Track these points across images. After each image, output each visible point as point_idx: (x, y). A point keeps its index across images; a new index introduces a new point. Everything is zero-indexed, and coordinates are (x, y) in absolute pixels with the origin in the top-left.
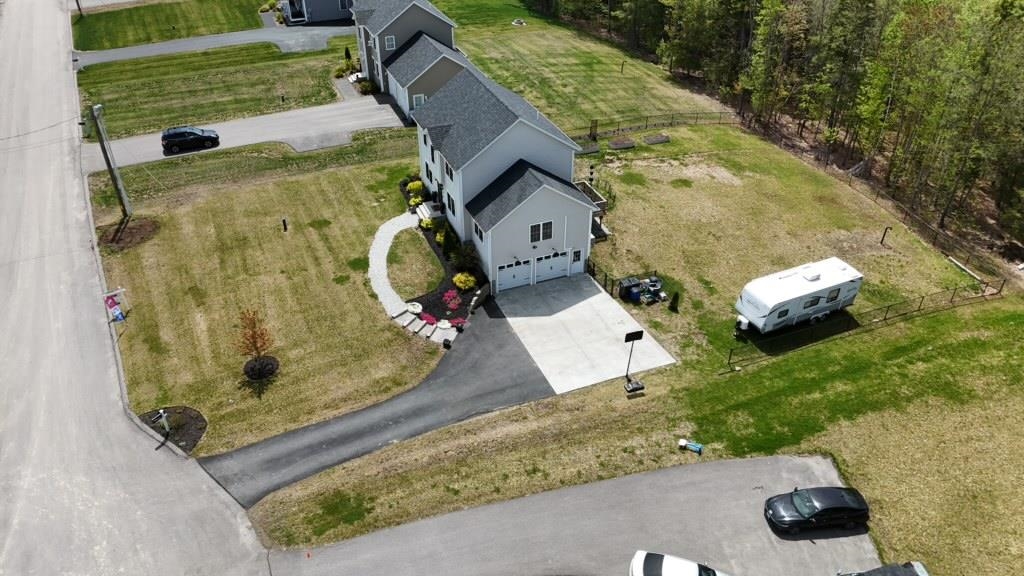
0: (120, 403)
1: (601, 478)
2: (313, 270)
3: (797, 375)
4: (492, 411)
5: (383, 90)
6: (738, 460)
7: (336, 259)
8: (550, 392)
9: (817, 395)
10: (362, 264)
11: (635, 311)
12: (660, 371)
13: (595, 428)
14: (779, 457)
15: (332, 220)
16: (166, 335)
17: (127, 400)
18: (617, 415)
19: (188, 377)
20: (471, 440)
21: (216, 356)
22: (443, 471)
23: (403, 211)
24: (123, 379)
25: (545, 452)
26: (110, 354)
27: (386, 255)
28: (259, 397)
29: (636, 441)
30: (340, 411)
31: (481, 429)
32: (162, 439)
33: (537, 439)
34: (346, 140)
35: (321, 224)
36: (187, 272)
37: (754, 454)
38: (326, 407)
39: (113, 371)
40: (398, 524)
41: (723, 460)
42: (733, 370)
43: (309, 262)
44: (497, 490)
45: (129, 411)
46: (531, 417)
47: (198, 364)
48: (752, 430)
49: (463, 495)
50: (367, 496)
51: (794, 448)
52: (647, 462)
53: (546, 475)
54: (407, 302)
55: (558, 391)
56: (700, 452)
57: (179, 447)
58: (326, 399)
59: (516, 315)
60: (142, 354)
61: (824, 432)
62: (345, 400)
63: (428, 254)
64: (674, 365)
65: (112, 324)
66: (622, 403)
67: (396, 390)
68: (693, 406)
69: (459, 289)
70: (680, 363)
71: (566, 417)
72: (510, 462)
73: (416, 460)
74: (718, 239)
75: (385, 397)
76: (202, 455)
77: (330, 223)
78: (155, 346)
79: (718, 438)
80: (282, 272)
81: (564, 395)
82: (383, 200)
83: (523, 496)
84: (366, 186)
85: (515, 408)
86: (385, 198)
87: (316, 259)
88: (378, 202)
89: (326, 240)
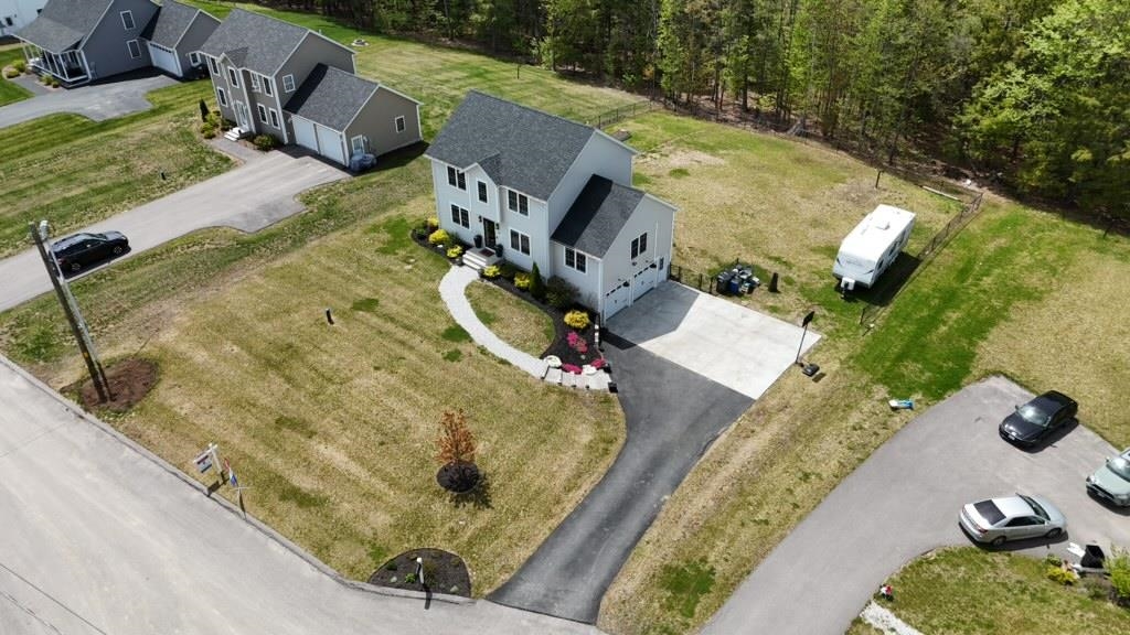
0: (327, 578)
1: (861, 461)
2: (412, 357)
3: (916, 316)
4: (718, 436)
5: (286, 141)
6: (942, 402)
7: (425, 336)
8: (748, 401)
9: (943, 329)
10: (457, 333)
11: (745, 302)
12: (817, 349)
13: (815, 417)
14: (967, 387)
15: (377, 297)
16: (305, 483)
17: (332, 571)
18: (820, 399)
19: (381, 519)
20: (730, 469)
21: (393, 483)
22: (736, 508)
23: (449, 267)
24: (302, 551)
25: (798, 456)
26: (250, 529)
27: (475, 316)
28: (488, 507)
29: (854, 418)
30: (583, 488)
31: (727, 455)
32: (424, 595)
33: (780, 446)
34: (295, 207)
35: (369, 304)
36: (254, 405)
37: (949, 393)
38: (568, 490)
39: (274, 547)
40: (749, 573)
41: (932, 408)
42: (869, 329)
43: (399, 350)
44: (796, 506)
45: (348, 581)
46: (758, 429)
47: (379, 499)
48: (928, 374)
49: (774, 521)
50: (696, 559)
51: (970, 377)
52: (881, 432)
53: (819, 476)
54: (542, 358)
55: (755, 396)
56: (910, 407)
57: (454, 593)
58: (559, 482)
59: (644, 340)
60: (296, 516)
61: (977, 357)
62: (579, 476)
63: (518, 304)
64: (822, 339)
65: (213, 495)
66: (814, 387)
67: (615, 449)
68: (868, 370)
69: (577, 330)
70: (825, 336)
71: (784, 416)
72: (781, 477)
73: (704, 507)
74: (752, 216)
75: (610, 460)
76: (487, 591)
77: (377, 301)
78: (304, 500)
79: (911, 390)
80: (377, 368)
81: (762, 398)
82: (412, 260)
83: (820, 502)
84: (377, 251)
85: (734, 425)
86: (412, 258)
87: (403, 343)
88: (409, 263)
89: (392, 320)
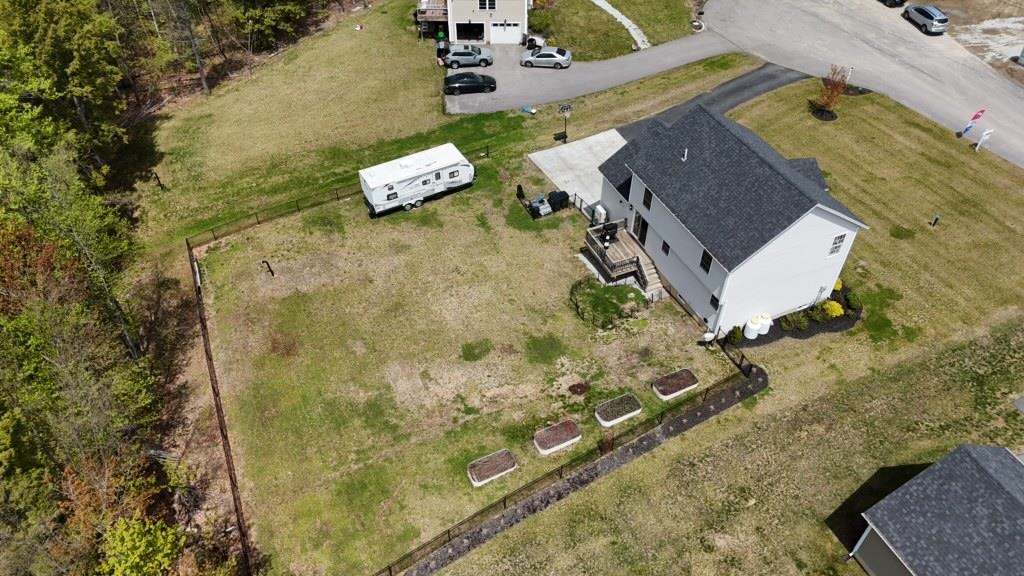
1: (584, 96)
8: (619, 129)
12: (541, 148)
13: (588, 116)
14: (475, 112)
15: (893, 238)
18: (574, 124)
20: (664, 97)
22: (674, 84)
25: (618, 101)
28: (809, 101)
29: (562, 114)
31: (659, 104)
35: (899, 233)
37: (491, 112)
40: (687, 65)
44: (641, 83)
46: (630, 114)
48: (487, 124)
49: (659, 78)
51: (465, 117)
52: (556, 105)
53: (615, 93)
55: (614, 131)
56: (524, 111)
64: (529, 153)
66: (570, 131)
68: (522, 134)
70: (525, 154)
71: (606, 117)
77: (892, 235)
79: (510, 119)
80: (884, 179)
81: (611, 128)
82: (859, 270)
83: (628, 83)
84: (902, 297)
85: (641, 118)
86: (860, 274)
87: (864, 191)
88: (863, 267)
89: (875, 212)
